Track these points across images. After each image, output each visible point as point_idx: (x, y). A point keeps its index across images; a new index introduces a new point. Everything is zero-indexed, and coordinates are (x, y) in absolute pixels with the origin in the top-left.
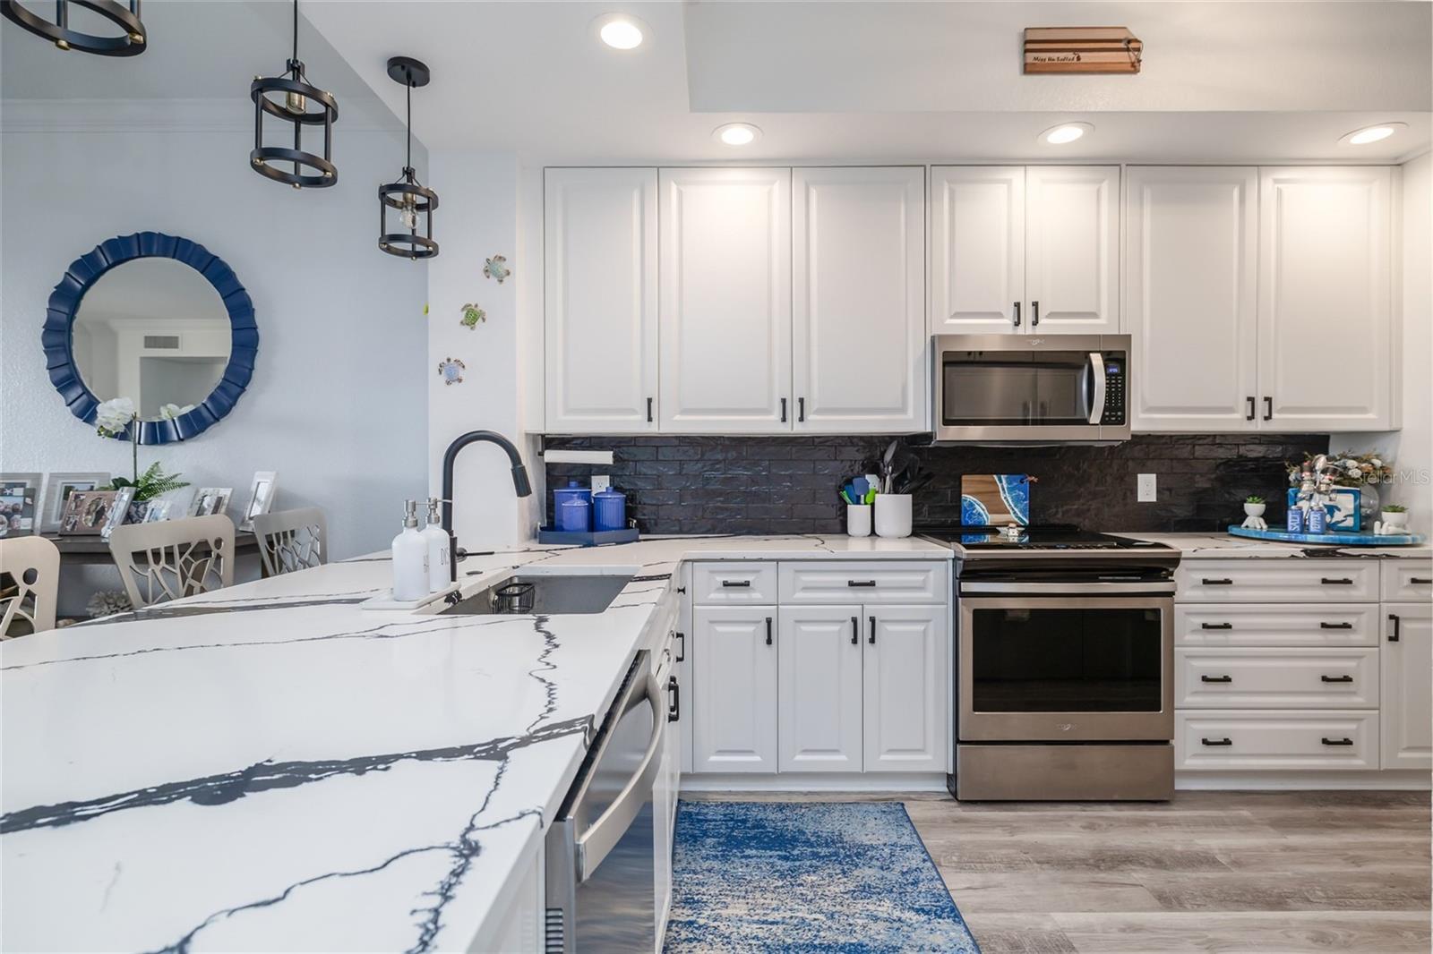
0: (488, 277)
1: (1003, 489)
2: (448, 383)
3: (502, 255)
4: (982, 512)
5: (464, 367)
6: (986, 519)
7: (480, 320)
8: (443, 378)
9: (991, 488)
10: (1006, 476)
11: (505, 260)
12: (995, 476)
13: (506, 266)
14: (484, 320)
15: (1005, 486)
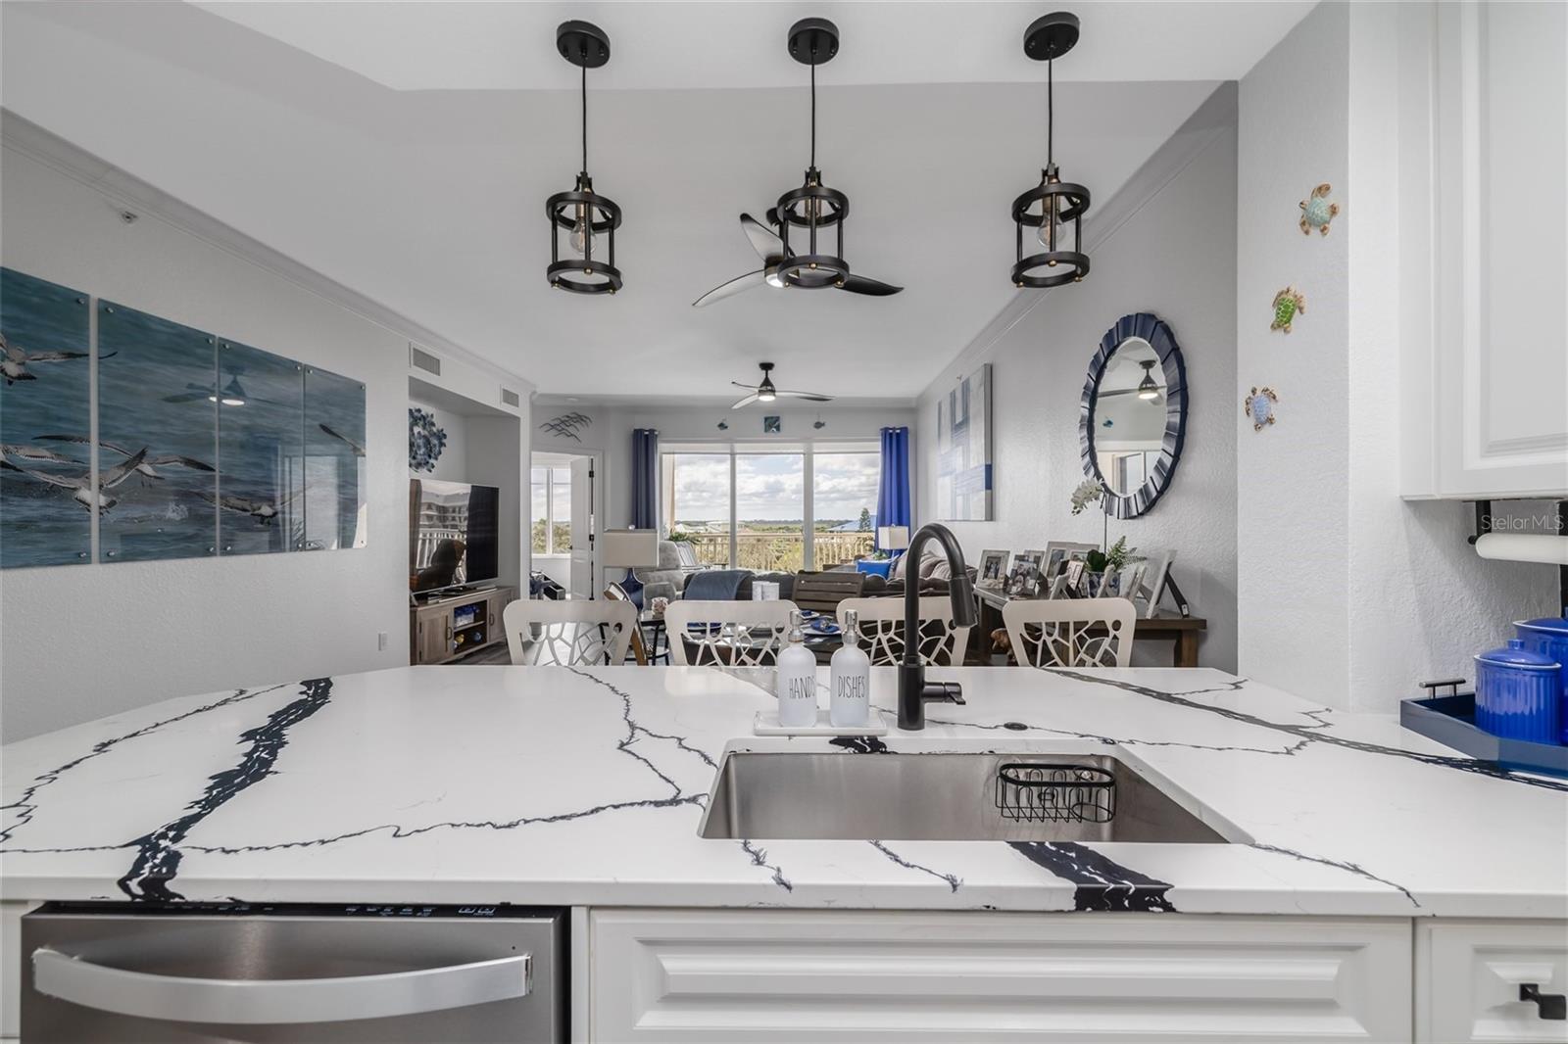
0: (1307, 233)
2: (1257, 427)
3: (1320, 184)
5: (1274, 397)
7: (1297, 311)
8: (1252, 421)
11: (1328, 188)
13: (1331, 199)
14: (1301, 313)
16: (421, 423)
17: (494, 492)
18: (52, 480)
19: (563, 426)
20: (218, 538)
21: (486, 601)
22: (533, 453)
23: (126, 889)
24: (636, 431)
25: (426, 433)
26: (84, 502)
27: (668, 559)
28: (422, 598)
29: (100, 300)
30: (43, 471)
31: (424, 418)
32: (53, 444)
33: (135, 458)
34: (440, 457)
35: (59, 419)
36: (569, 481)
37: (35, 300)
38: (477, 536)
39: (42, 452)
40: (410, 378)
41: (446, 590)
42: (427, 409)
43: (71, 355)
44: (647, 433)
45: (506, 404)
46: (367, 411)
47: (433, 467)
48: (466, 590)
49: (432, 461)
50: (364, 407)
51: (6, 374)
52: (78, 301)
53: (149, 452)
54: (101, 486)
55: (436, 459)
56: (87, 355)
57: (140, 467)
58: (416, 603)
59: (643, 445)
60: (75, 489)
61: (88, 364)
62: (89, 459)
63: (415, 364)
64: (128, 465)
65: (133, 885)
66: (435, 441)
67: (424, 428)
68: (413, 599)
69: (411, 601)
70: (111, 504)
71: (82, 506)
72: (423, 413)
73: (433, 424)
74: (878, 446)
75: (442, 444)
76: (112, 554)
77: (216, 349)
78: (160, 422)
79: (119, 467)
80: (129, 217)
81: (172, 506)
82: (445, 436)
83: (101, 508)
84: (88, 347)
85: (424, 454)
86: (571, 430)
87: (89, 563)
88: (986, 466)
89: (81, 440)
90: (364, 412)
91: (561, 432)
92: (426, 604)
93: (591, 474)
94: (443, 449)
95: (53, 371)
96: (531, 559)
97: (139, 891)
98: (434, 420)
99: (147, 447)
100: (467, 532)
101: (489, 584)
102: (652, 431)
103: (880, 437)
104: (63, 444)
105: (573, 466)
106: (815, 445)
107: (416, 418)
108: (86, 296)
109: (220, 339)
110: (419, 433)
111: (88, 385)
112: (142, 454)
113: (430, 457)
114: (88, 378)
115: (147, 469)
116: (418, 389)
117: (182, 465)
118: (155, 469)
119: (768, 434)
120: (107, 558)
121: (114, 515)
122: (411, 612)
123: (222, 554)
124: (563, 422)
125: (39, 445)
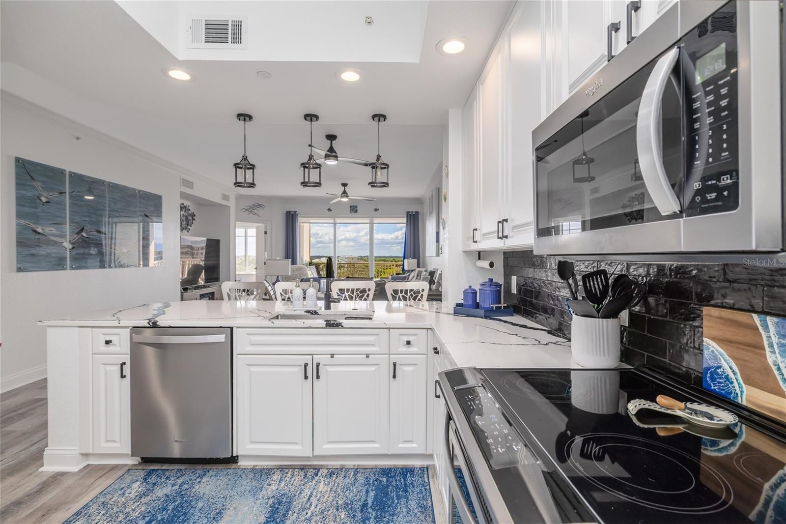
1: (771, 345)
4: (731, 375)
5: (445, 222)
6: (738, 391)
7: (446, 198)
9: (746, 336)
10: (775, 319)
12: (755, 316)
15: (775, 340)
16: (184, 210)
17: (218, 242)
18: (56, 239)
19: (251, 209)
20: (107, 261)
21: (214, 292)
22: (237, 222)
23: (149, 324)
24: (287, 212)
25: (186, 214)
26: (65, 247)
27: (302, 274)
28: (185, 289)
29: (70, 172)
30: (53, 236)
31: (185, 207)
32: (55, 226)
33: (80, 231)
34: (192, 225)
35: (57, 217)
36: (255, 235)
37: (50, 174)
38: (210, 262)
39: (52, 229)
40: (181, 192)
41: (196, 287)
42: (186, 203)
43: (61, 193)
44: (292, 213)
45: (223, 201)
46: (163, 207)
47: (189, 230)
48: (204, 287)
49: (189, 227)
50: (161, 206)
51: (42, 201)
52: (63, 173)
53: (85, 228)
54: (70, 241)
55: (191, 226)
56: (65, 192)
57: (82, 234)
58: (183, 292)
59: (291, 219)
60: (62, 242)
61: (66, 196)
62: (66, 231)
63: (183, 186)
64: (79, 233)
65: (150, 323)
66: (190, 218)
67: (185, 212)
68: (182, 290)
69: (181, 290)
70: (73, 248)
71: (65, 249)
72: (185, 205)
73: (189, 210)
74: (405, 220)
75: (193, 219)
76: (74, 267)
77: (107, 186)
78: (89, 216)
79: (75, 234)
80: (78, 138)
81: (93, 248)
82: (195, 215)
83: (70, 249)
84: (66, 189)
85: (185, 224)
86: (255, 211)
87: (67, 270)
88: (437, 232)
89: (64, 224)
90: (162, 208)
91: (250, 212)
92: (187, 292)
93: (266, 233)
94: (194, 221)
95: (56, 199)
96: (235, 275)
97: (151, 324)
98: (190, 208)
99: (84, 226)
100: (205, 261)
101: (216, 284)
102: (295, 212)
103: (406, 216)
104: (58, 226)
105: (257, 228)
106: (375, 219)
107: (183, 208)
108: (65, 170)
109: (108, 182)
110: (183, 214)
111: (66, 203)
112: (83, 229)
113: (188, 225)
114: (66, 201)
115: (84, 234)
116: (183, 195)
117: (95, 232)
118: (87, 235)
119: (352, 214)
120: (72, 268)
121: (74, 252)
122: (181, 295)
123: (109, 268)
124: (251, 208)
125: (52, 226)
